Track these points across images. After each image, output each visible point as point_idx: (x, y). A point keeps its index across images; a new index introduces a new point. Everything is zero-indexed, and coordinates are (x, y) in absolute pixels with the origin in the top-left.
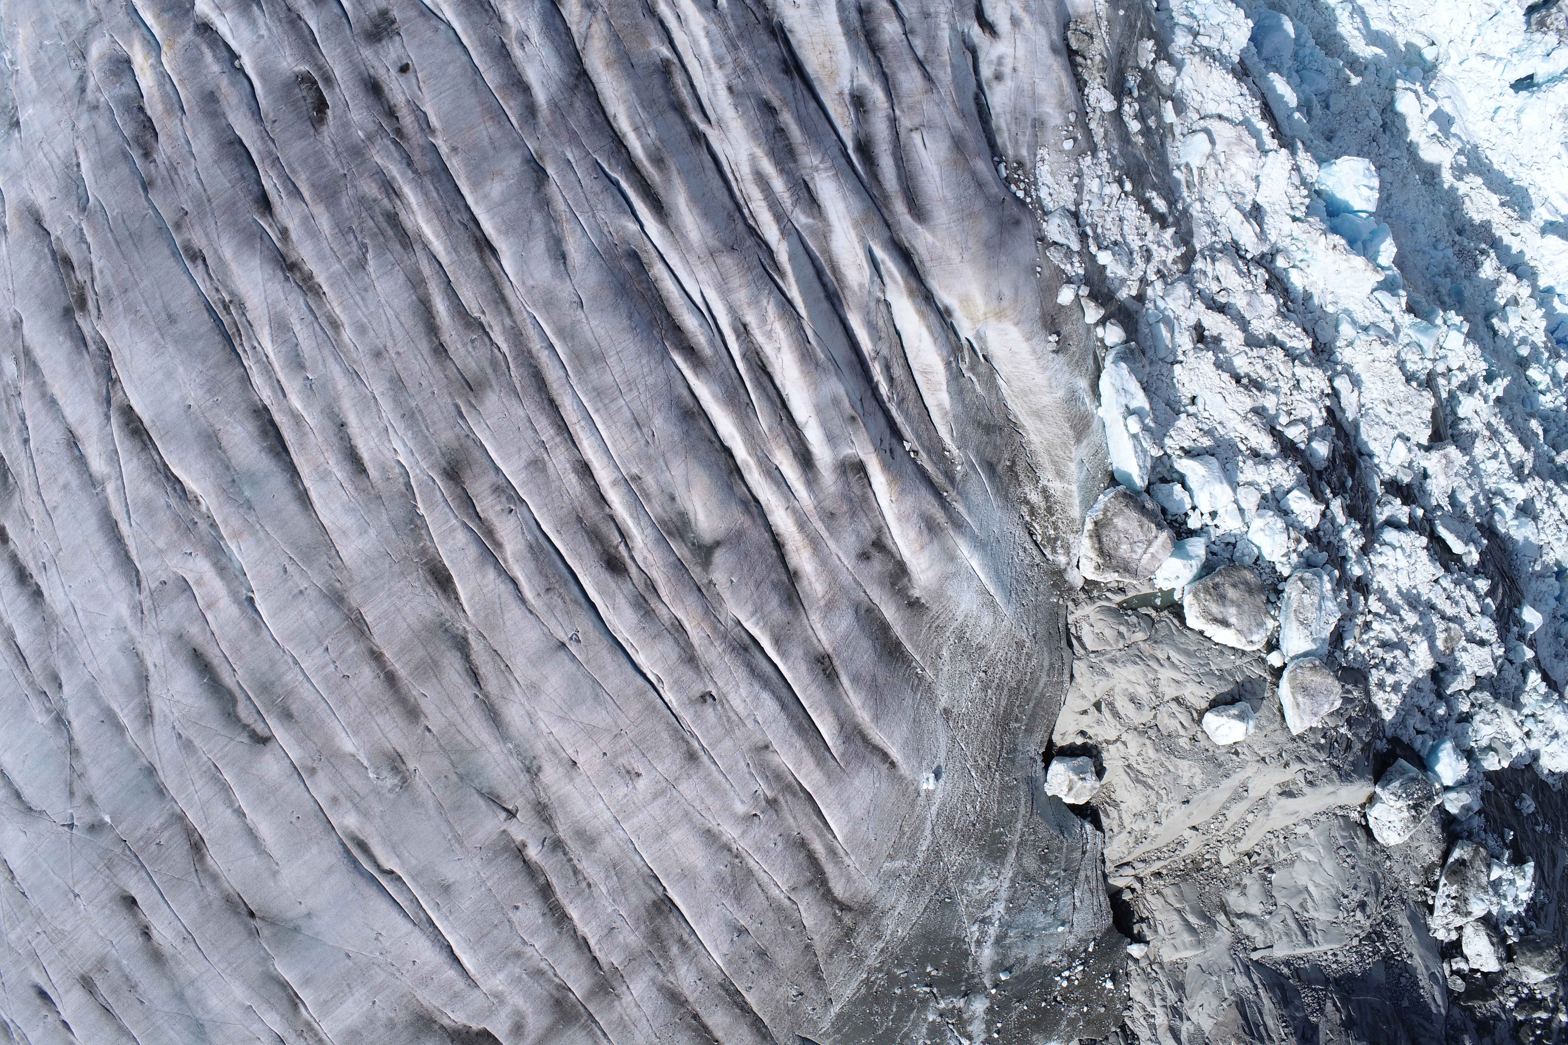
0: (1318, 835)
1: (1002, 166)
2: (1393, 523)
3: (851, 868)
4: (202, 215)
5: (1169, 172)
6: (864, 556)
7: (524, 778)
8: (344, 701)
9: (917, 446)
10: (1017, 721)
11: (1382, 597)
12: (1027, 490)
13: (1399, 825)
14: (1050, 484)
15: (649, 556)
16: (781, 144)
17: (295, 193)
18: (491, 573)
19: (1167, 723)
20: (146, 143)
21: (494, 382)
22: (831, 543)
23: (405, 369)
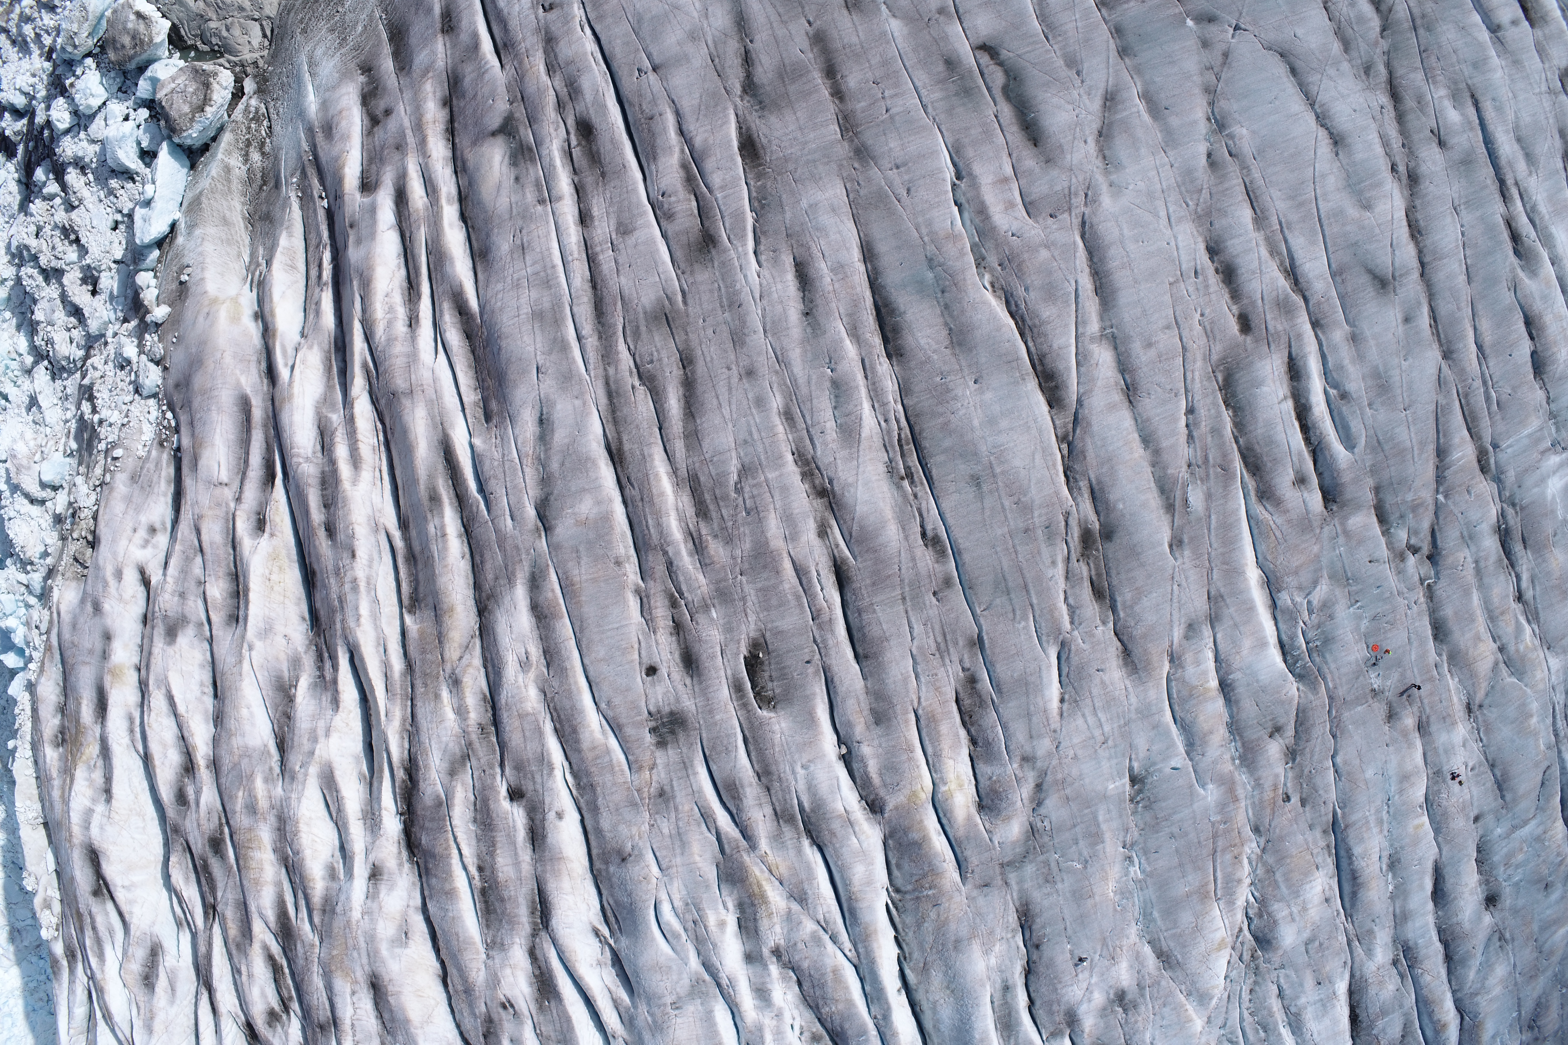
1: (175, 445)
4: (916, 585)
5: (80, 449)
6: (388, 112)
8: (885, 63)
9: (319, 203)
12: (259, 164)
14: (240, 165)
15: (552, 130)
16: (329, 492)
17: (800, 572)
18: (699, 142)
20: (971, 695)
21: (641, 315)
22: (407, 123)
23: (725, 351)
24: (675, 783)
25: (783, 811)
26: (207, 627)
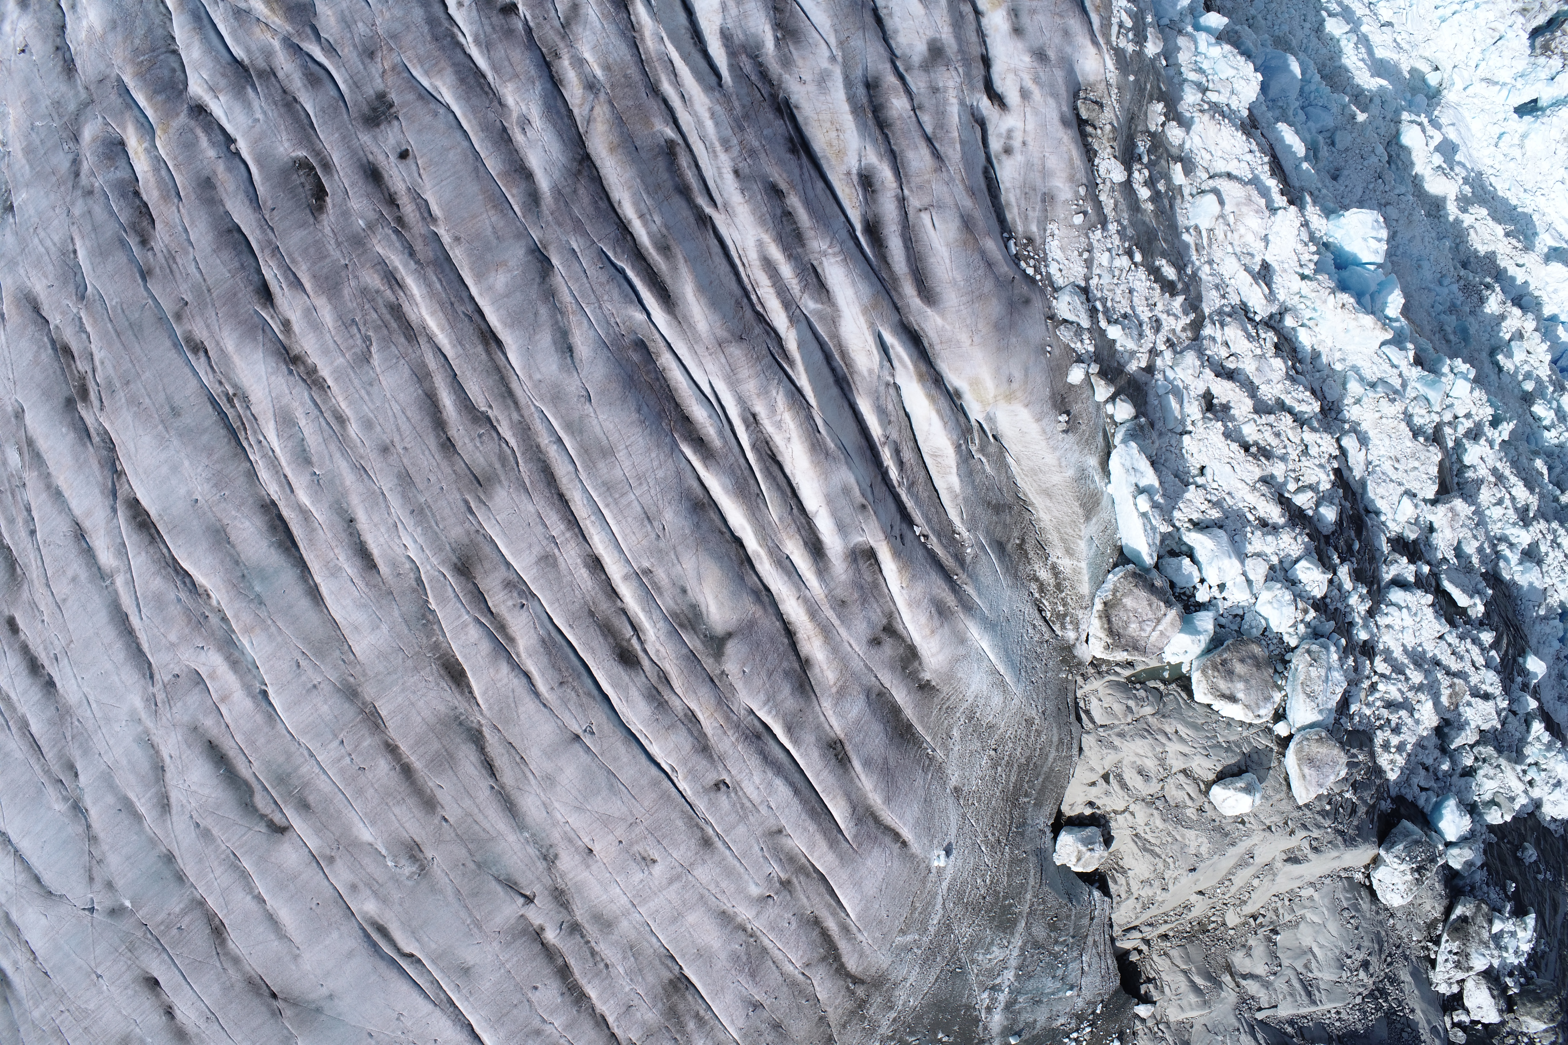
0: (1322, 898)
1: (1012, 243)
2: (1399, 583)
3: (864, 944)
4: (202, 305)
5: (1178, 235)
6: (875, 642)
7: (541, 865)
8: (360, 792)
9: (927, 530)
10: (1026, 795)
11: (1388, 658)
12: (1036, 567)
13: (1402, 888)
14: (1059, 561)
15: (662, 649)
16: (788, 229)
17: (297, 284)
18: (505, 668)
19: (1174, 794)
20: (143, 229)
21: (503, 478)
22: (843, 631)
23: (413, 464)
24: (361, 67)
25: (268, 78)
26: (901, 69)
